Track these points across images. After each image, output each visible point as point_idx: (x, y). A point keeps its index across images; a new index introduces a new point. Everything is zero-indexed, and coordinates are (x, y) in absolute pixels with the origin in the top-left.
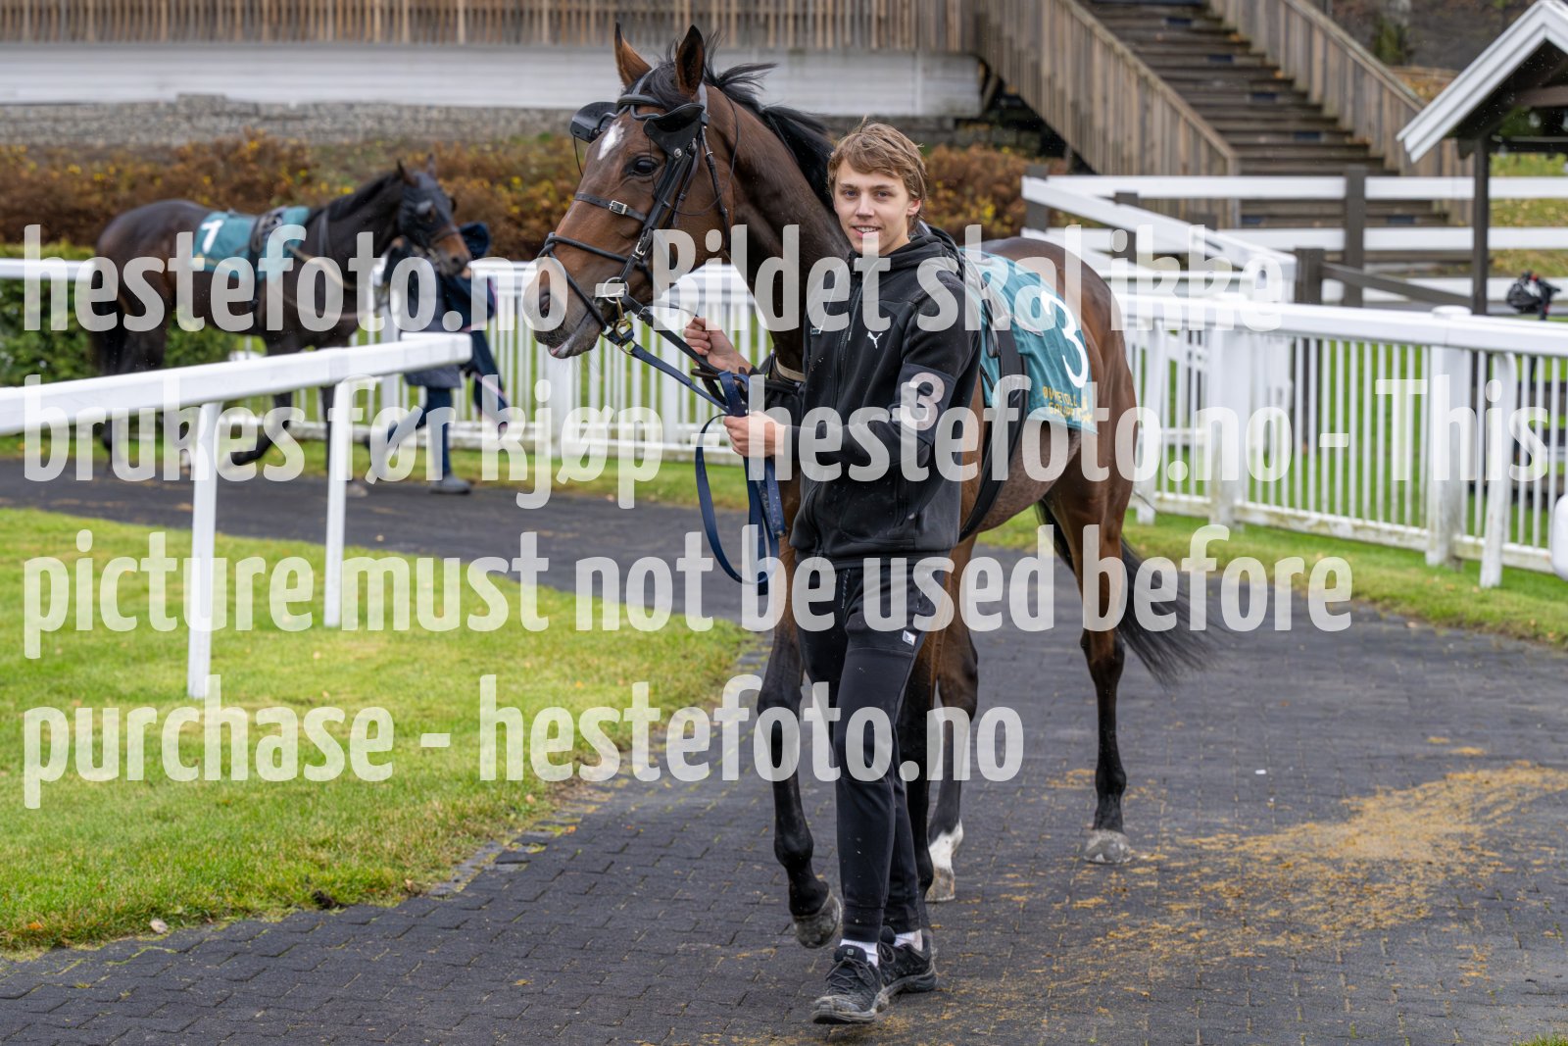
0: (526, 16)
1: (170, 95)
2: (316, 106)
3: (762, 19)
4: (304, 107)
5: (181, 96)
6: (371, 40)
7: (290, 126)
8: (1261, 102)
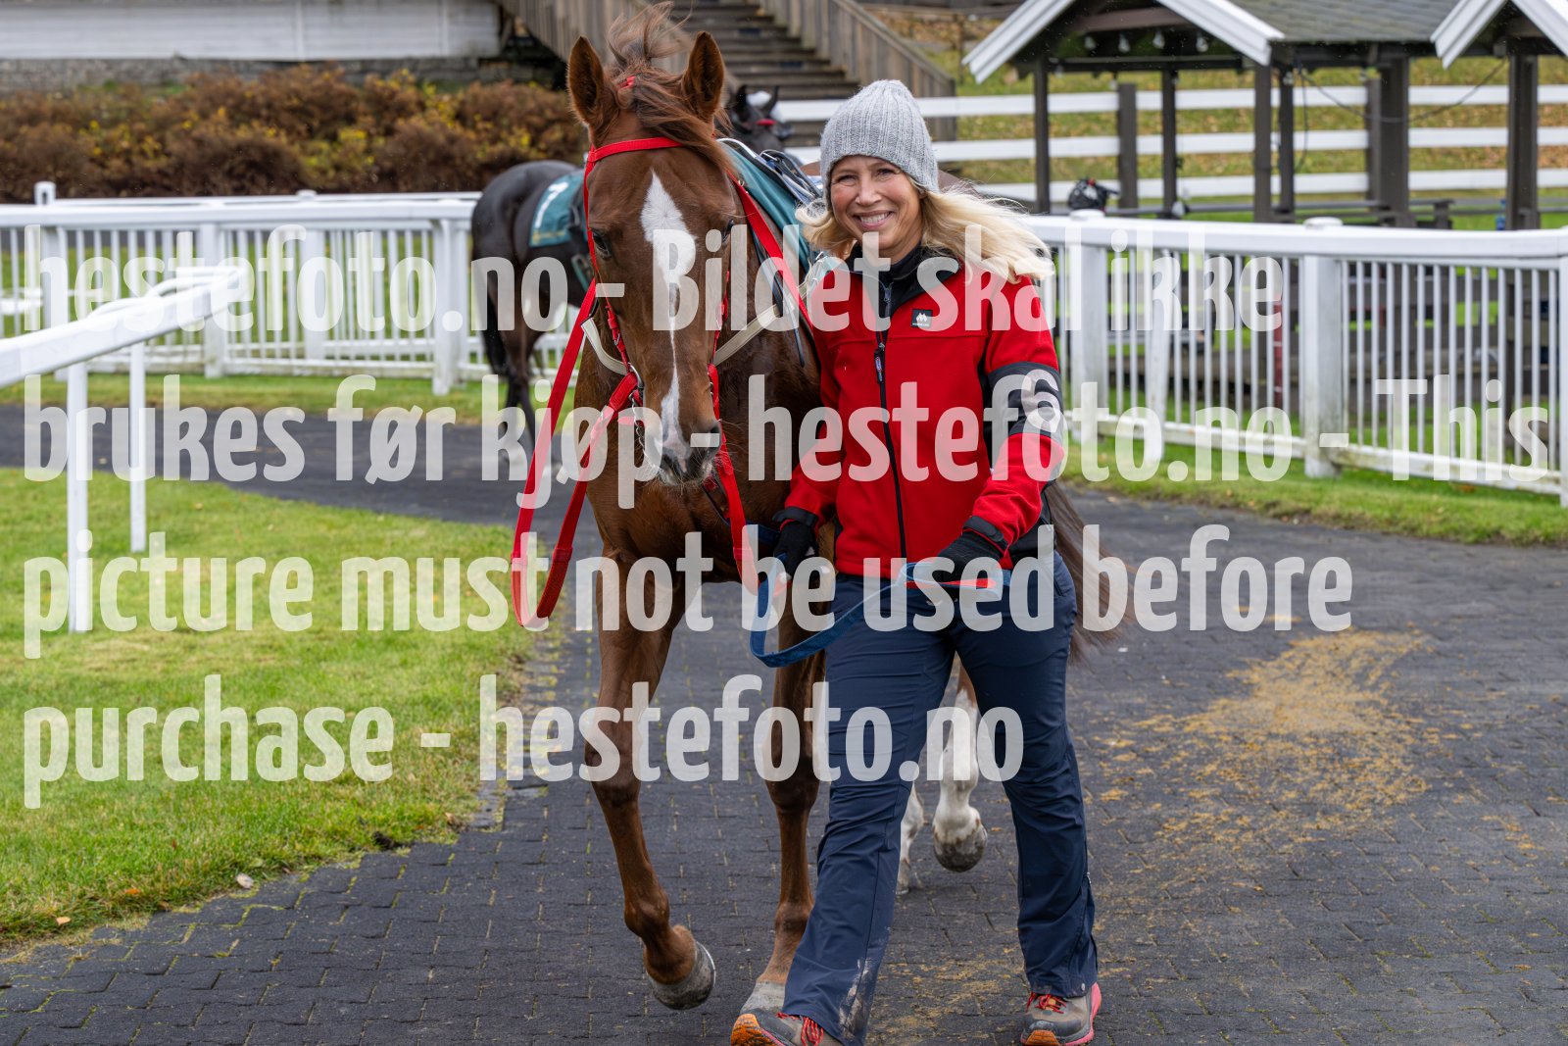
8: (750, 37)
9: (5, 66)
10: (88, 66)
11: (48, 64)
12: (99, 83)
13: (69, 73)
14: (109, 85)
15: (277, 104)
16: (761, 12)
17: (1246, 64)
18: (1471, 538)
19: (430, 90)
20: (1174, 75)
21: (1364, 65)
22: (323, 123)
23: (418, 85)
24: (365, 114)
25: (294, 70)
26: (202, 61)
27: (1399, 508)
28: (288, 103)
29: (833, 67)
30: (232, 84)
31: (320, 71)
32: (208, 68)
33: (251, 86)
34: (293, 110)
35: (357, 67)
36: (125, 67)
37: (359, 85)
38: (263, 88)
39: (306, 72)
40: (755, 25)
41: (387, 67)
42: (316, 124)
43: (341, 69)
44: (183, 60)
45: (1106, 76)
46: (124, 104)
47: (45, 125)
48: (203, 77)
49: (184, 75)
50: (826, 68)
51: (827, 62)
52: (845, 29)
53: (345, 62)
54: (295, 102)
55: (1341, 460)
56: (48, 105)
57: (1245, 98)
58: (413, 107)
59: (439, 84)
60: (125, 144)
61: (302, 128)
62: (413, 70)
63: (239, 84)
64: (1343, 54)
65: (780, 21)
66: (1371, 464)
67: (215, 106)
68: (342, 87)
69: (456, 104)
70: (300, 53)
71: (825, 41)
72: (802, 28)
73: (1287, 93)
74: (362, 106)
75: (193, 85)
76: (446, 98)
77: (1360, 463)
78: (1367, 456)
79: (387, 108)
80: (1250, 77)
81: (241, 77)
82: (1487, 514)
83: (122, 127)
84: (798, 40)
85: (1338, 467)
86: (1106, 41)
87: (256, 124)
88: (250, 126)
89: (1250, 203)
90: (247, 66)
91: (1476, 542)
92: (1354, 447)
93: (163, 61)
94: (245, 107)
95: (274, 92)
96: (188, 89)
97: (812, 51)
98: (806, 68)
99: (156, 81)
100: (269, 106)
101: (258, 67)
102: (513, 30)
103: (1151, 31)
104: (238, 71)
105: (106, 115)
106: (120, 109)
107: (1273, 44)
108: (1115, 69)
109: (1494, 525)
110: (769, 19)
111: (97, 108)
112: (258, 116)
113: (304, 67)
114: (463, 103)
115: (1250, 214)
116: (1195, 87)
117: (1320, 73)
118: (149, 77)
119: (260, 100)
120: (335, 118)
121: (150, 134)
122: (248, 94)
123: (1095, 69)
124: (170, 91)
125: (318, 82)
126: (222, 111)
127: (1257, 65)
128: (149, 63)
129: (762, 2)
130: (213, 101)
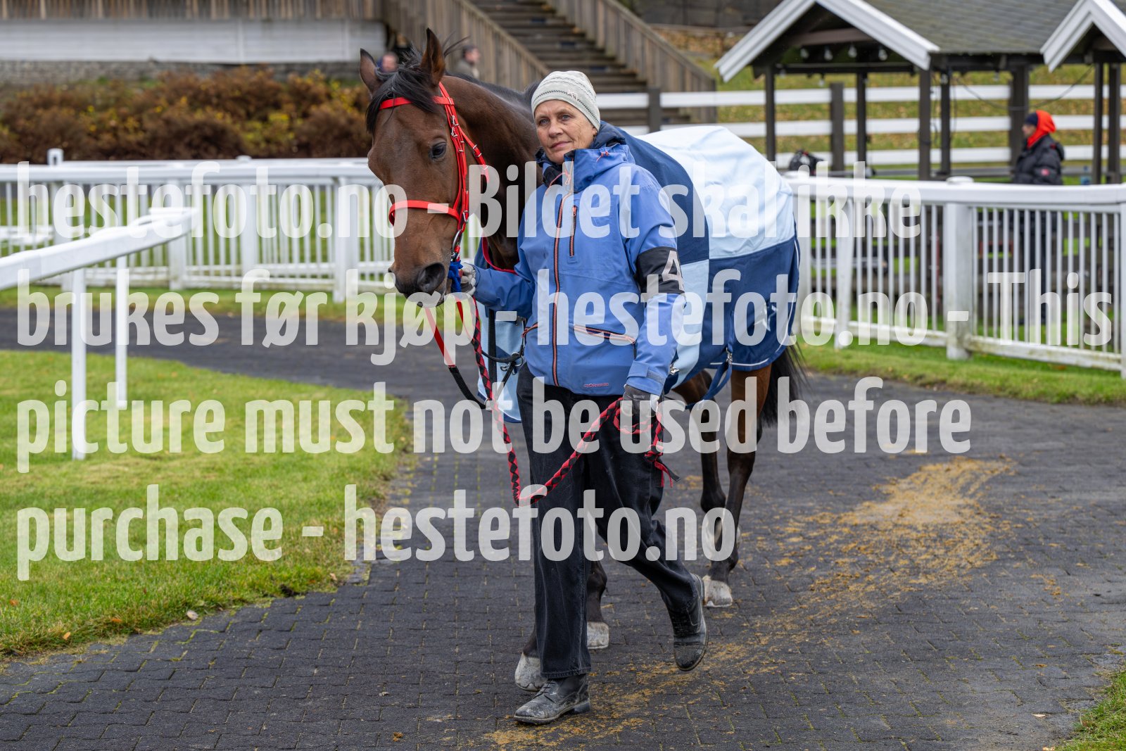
8: (567, 48)
9: (26, 66)
10: (86, 67)
11: (57, 65)
12: (94, 80)
13: (73, 71)
14: (102, 80)
15: (224, 95)
16: (577, 30)
17: (916, 69)
18: (1055, 400)
19: (335, 85)
20: (865, 76)
21: (997, 70)
22: (258, 109)
23: (327, 81)
24: (288, 102)
25: (236, 70)
26: (169, 63)
27: (1006, 380)
28: (231, 95)
29: (628, 70)
30: (191, 80)
31: (256, 71)
32: (174, 68)
33: (205, 81)
34: (236, 99)
35: (283, 68)
36: (113, 67)
37: (285, 82)
38: (213, 83)
39: (245, 72)
40: (572, 39)
41: (305, 68)
42: (252, 109)
43: (271, 70)
44: (156, 63)
45: (817, 77)
46: (113, 94)
47: (55, 109)
48: (170, 75)
49: (156, 73)
50: (623, 71)
51: (624, 66)
52: (637, 42)
53: (275, 65)
54: (237, 93)
55: (972, 348)
56: (58, 93)
57: (912, 94)
58: (323, 98)
59: (342, 81)
60: (113, 123)
61: (242, 112)
62: (323, 71)
63: (197, 80)
64: (984, 63)
65: (590, 36)
66: (992, 350)
67: (179, 96)
68: (271, 83)
69: (354, 96)
70: (242, 58)
71: (622, 52)
72: (606, 41)
73: (945, 90)
74: (285, 97)
75: (163, 81)
76: (347, 91)
77: (985, 349)
78: (990, 345)
79: (304, 98)
80: (916, 79)
81: (198, 75)
82: (1068, 383)
83: (111, 111)
84: (602, 51)
85: (970, 353)
86: (816, 52)
87: (209, 109)
88: (205, 111)
89: (916, 169)
90: (202, 67)
91: (1060, 403)
92: (981, 339)
93: (141, 63)
94: (201, 97)
95: (222, 87)
96: (160, 84)
97: (613, 59)
98: (609, 70)
99: (136, 77)
100: (218, 96)
101: (209, 68)
102: (396, 42)
103: (845, 46)
104: (196, 71)
105: (99, 102)
106: (109, 98)
107: (932, 55)
108: (823, 72)
109: (1071, 390)
110: (582, 35)
111: (93, 96)
112: (210, 103)
113: (244, 68)
114: (359, 95)
115: (916, 176)
116: (879, 86)
117: (971, 75)
118: (131, 74)
119: (212, 92)
120: (267, 105)
121: (132, 115)
122: (203, 87)
123: (809, 72)
124: (146, 85)
125: (254, 79)
126: (184, 101)
127: (921, 70)
128: (131, 64)
129: (577, 21)
130: (177, 92)
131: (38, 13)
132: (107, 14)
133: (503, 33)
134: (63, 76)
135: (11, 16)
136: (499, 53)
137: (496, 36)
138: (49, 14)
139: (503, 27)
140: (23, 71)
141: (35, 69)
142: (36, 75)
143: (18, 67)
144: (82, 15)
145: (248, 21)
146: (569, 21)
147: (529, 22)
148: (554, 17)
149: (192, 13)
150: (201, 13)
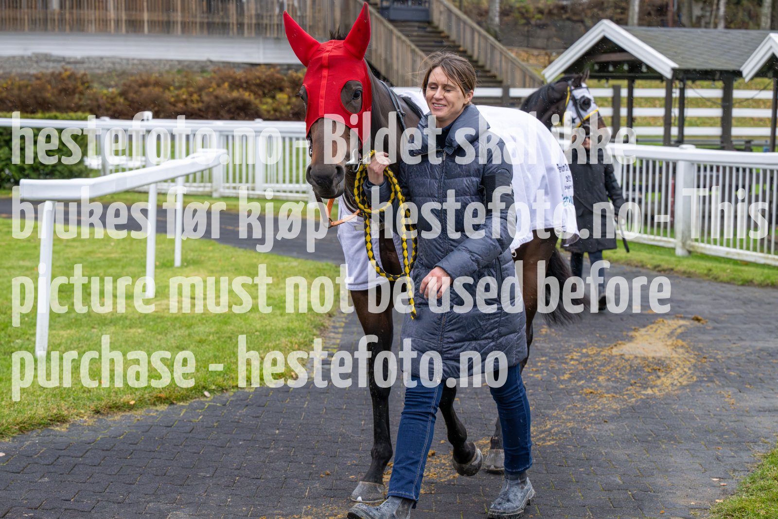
0: (172, 24)
1: (29, 53)
2: (88, 58)
3: (264, 26)
4: (83, 58)
5: (34, 53)
6: (110, 32)
7: (78, 66)
9: (135, 62)
10: (171, 63)
11: (153, 61)
12: (174, 71)
13: (162, 66)
14: (179, 71)
15: (250, 82)
16: (461, 49)
17: (664, 78)
18: (740, 283)
20: (633, 82)
21: (714, 80)
22: (269, 91)
24: (288, 87)
25: (258, 68)
26: (219, 62)
27: (711, 269)
28: (254, 82)
29: (492, 73)
30: (231, 73)
31: (270, 68)
32: (221, 65)
33: (239, 73)
34: (257, 85)
35: (285, 67)
36: (186, 64)
37: (286, 75)
38: (244, 75)
39: (263, 69)
41: (298, 67)
42: (266, 91)
43: (278, 68)
44: (211, 62)
45: (603, 81)
46: (185, 80)
47: (151, 88)
48: (219, 70)
49: (211, 68)
50: (488, 74)
51: (489, 71)
52: (497, 57)
53: (279, 65)
54: (258, 81)
55: (691, 249)
56: (153, 78)
57: (661, 93)
60: (184, 97)
61: (260, 93)
63: (235, 73)
64: (706, 75)
65: (469, 52)
66: (703, 250)
67: (224, 82)
68: (278, 75)
70: (261, 60)
71: (488, 62)
72: (478, 57)
73: (682, 91)
74: (286, 84)
75: (215, 72)
77: (699, 250)
78: (702, 247)
79: (297, 85)
80: (664, 84)
81: (235, 70)
82: (749, 273)
83: (184, 90)
84: (476, 62)
85: (690, 252)
86: (604, 66)
87: (241, 90)
88: (238, 90)
89: (662, 139)
90: (238, 65)
91: (743, 285)
92: (696, 244)
93: (202, 62)
94: (237, 83)
95: (249, 77)
96: (213, 74)
99: (199, 70)
100: (247, 82)
101: (242, 66)
103: (621, 63)
104: (234, 67)
105: (177, 84)
106: (183, 82)
107: (674, 70)
108: (607, 78)
110: (465, 52)
111: (173, 81)
112: (242, 87)
113: (263, 67)
115: (662, 143)
116: (644, 87)
117: (698, 83)
118: (196, 68)
119: (243, 80)
120: (275, 89)
121: (195, 93)
122: (238, 77)
123: (600, 78)
124: (205, 75)
125: (268, 73)
126: (226, 85)
127: (667, 79)
128: (197, 62)
129: (462, 43)
130: (223, 80)
131: (143, 31)
132: (183, 31)
133: (417, 50)
134: (156, 68)
135: (127, 32)
136: (414, 62)
137: (413, 51)
138: (149, 31)
139: (418, 46)
140: (133, 64)
141: (140, 64)
142: (141, 67)
143: (130, 62)
144: (168, 32)
145: (266, 38)
146: (457, 43)
147: (432, 44)
148: (449, 41)
149: (233, 33)
150: (238, 33)
